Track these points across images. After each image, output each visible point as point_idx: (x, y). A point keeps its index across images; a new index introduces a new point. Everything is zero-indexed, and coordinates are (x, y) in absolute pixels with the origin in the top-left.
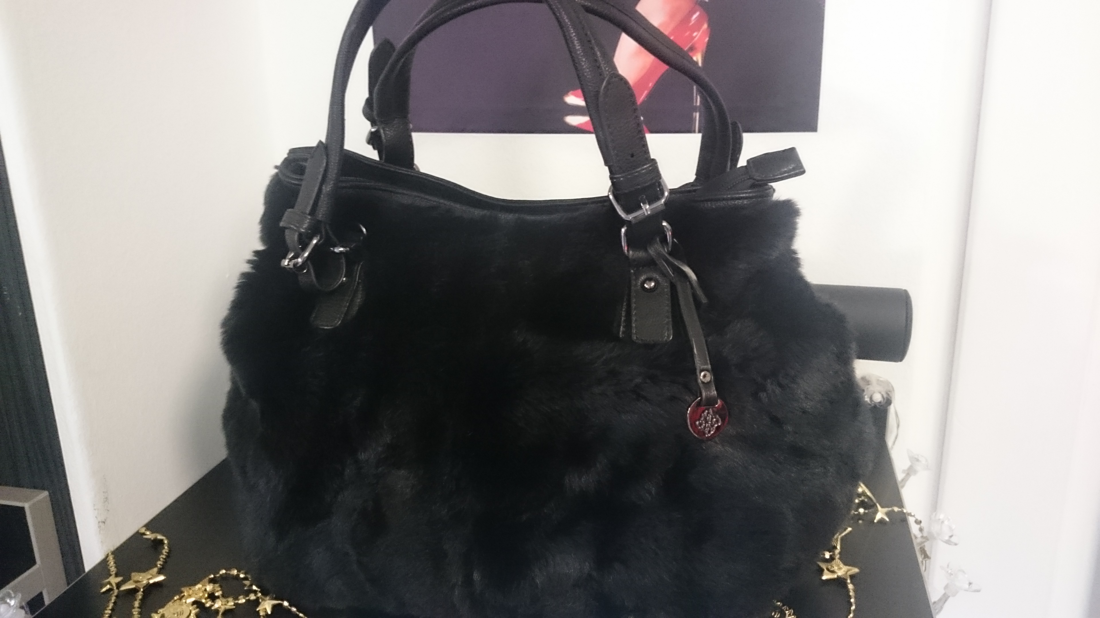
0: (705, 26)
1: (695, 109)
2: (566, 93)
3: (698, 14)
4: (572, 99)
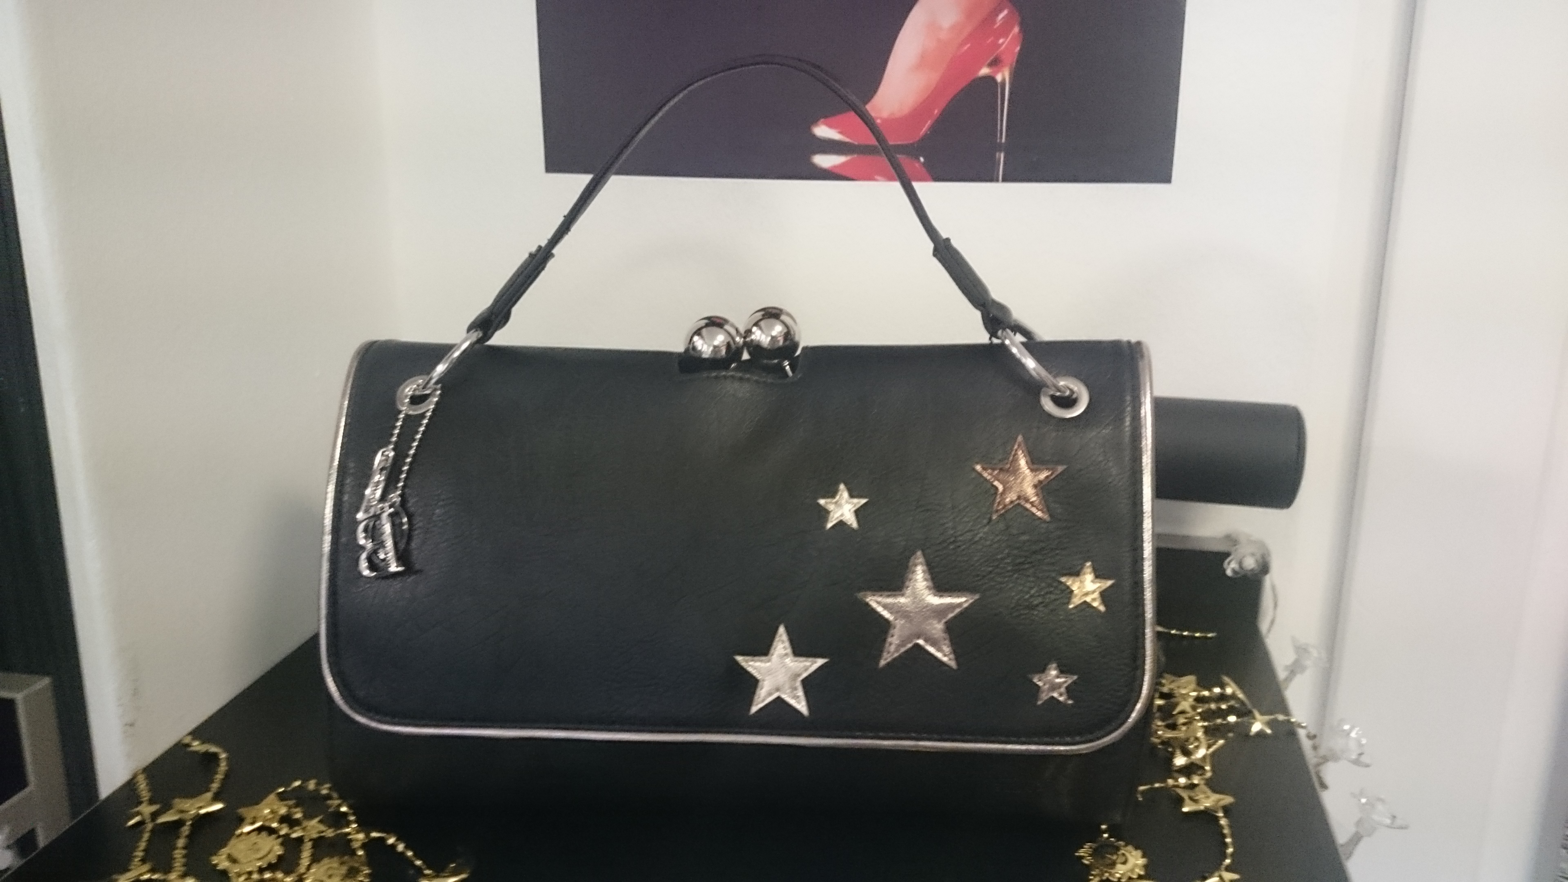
4: (822, 131)
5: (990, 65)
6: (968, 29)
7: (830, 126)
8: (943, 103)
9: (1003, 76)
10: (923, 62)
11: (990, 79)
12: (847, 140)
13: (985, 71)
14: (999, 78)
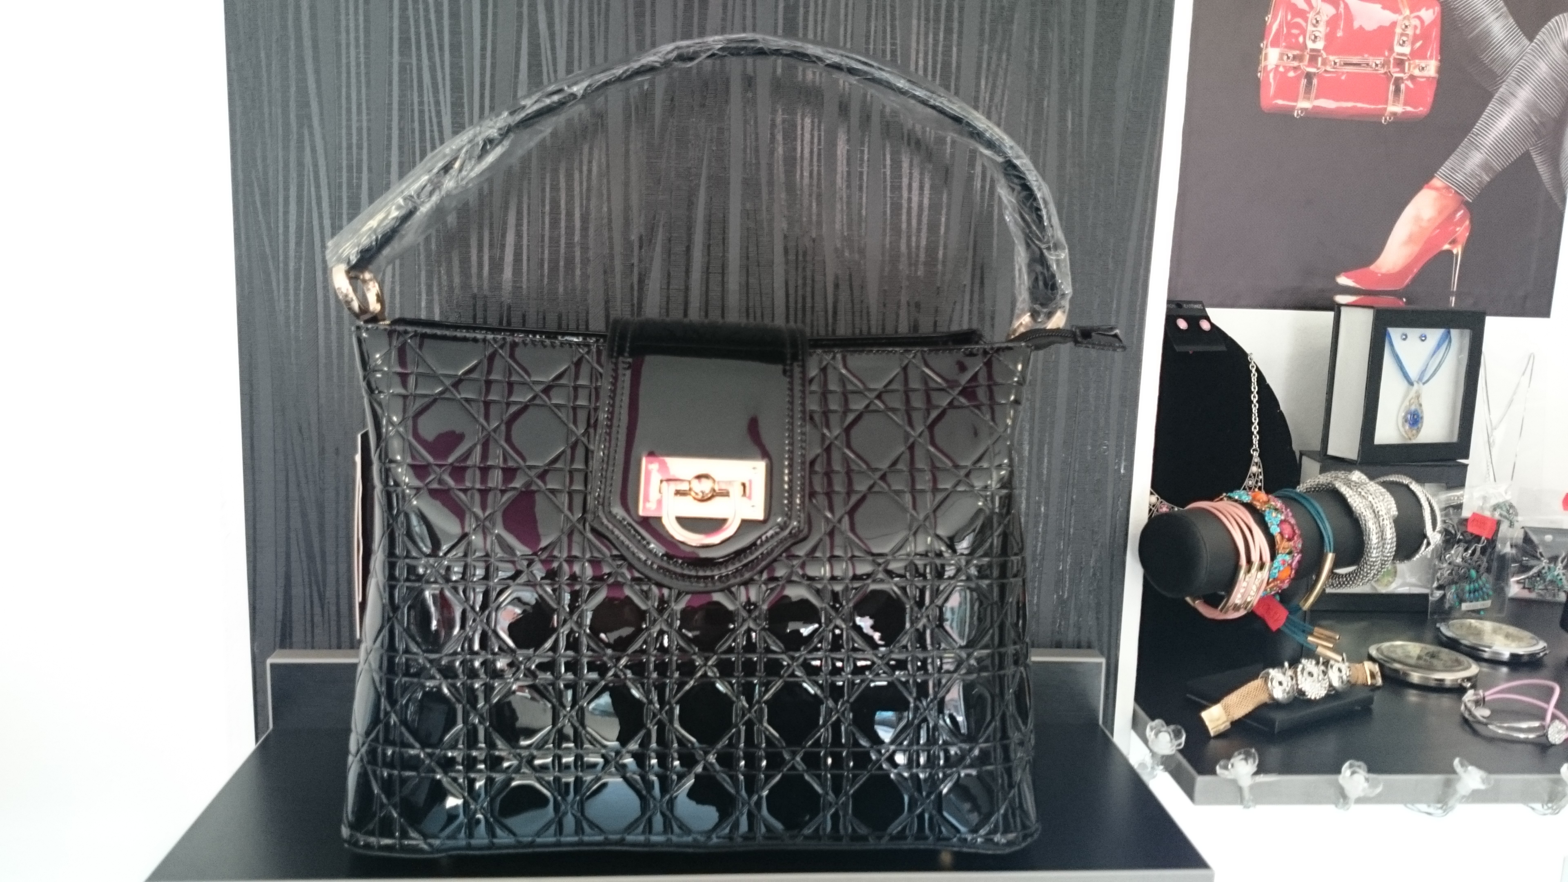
0: (1467, 223)
1: (1452, 293)
2: (1338, 274)
3: (1462, 212)
4: (1343, 280)
5: (1450, 243)
6: (1439, 221)
7: (1348, 277)
8: (1420, 265)
9: (1458, 250)
10: (1410, 239)
11: (1449, 252)
12: (1358, 286)
13: (1447, 247)
14: (1455, 252)
